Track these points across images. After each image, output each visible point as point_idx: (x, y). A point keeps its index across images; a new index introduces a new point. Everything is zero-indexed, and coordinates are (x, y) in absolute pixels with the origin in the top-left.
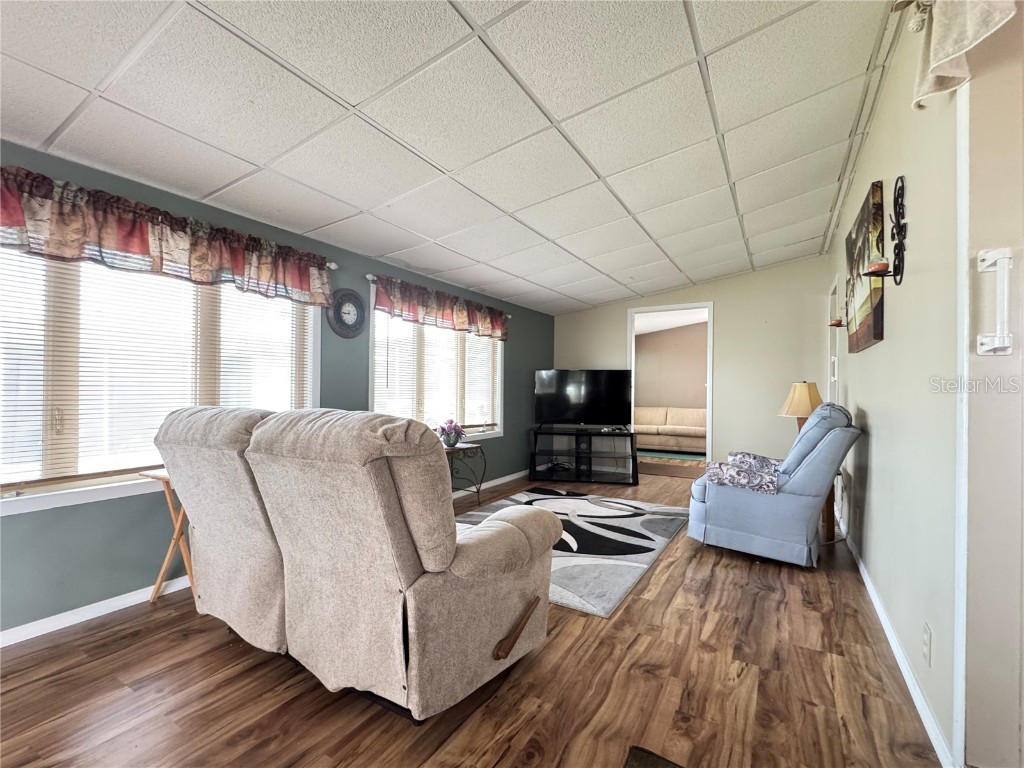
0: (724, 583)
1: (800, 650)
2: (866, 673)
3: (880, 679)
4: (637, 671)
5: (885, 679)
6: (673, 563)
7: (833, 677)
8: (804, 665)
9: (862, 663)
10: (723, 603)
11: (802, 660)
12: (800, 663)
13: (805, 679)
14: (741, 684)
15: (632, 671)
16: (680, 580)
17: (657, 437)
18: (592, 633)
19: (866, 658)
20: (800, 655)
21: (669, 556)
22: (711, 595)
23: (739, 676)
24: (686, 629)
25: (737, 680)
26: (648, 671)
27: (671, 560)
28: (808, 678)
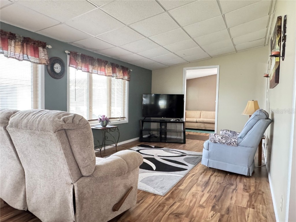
0: (213, 183)
1: (238, 207)
2: (261, 215)
3: (266, 217)
4: (172, 215)
5: (268, 217)
6: (194, 175)
7: (248, 217)
8: (238, 212)
9: (261, 212)
10: (211, 190)
11: (238, 211)
12: (237, 212)
13: (237, 217)
14: (212, 220)
15: (170, 216)
16: (196, 181)
17: (197, 123)
18: (156, 202)
19: (263, 210)
20: (237, 209)
21: (193, 172)
22: (207, 187)
23: (212, 217)
24: (194, 200)
25: (211, 218)
26: (176, 216)
27: (193, 174)
28: (239, 218)
